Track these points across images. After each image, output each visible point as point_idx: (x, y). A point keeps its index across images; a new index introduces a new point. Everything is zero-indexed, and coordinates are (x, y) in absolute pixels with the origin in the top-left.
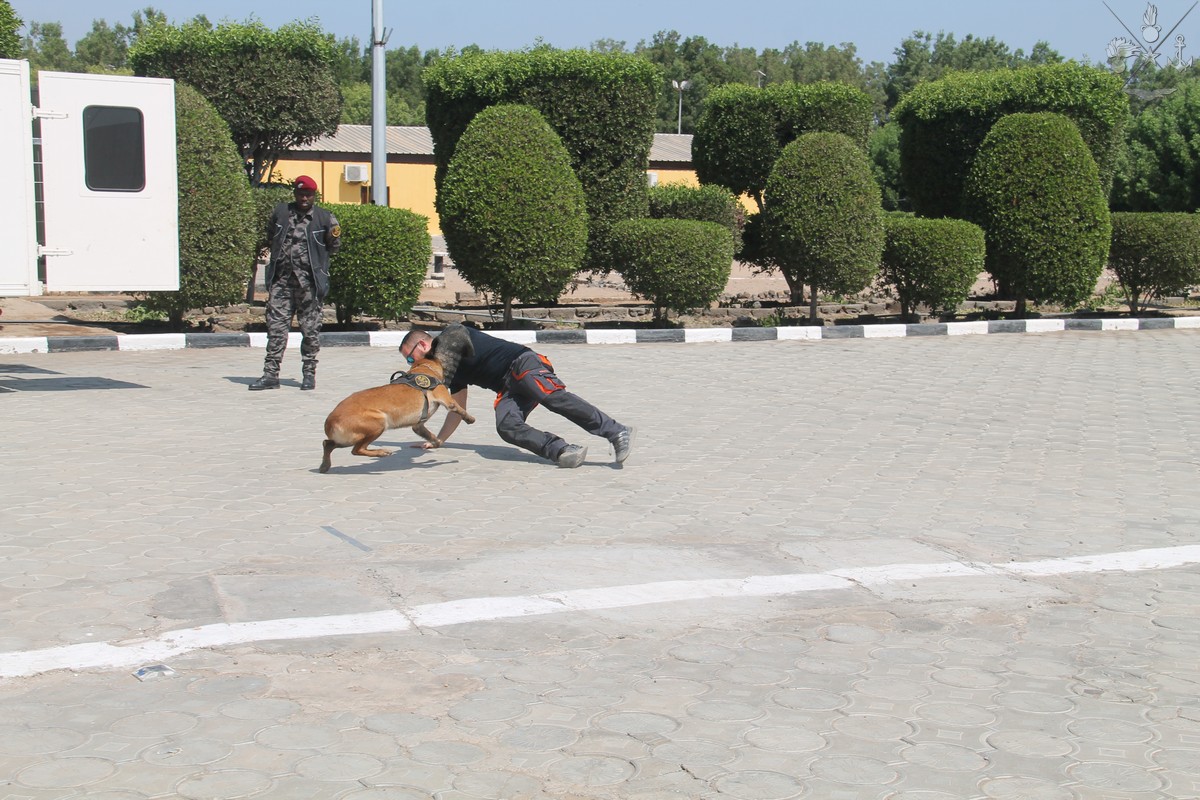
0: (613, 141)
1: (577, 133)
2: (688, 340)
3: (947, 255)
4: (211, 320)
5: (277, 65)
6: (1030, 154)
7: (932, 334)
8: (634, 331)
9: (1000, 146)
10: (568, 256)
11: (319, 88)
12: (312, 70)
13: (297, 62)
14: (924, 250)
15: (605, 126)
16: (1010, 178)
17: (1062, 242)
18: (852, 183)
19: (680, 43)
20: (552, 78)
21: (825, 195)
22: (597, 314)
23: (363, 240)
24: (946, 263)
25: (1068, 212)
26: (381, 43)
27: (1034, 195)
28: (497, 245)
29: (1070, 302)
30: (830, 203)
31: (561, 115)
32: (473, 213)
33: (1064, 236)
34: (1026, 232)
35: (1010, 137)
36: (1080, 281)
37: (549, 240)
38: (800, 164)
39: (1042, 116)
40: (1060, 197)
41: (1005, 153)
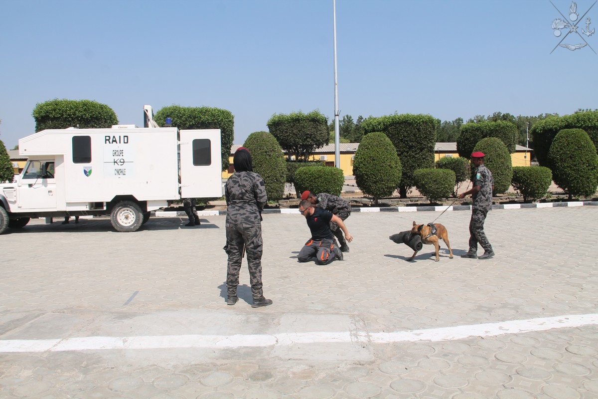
0: (419, 143)
1: (407, 141)
2: (436, 210)
3: (536, 179)
4: (279, 204)
5: (306, 124)
6: (569, 143)
7: (531, 207)
8: (416, 207)
9: (559, 140)
10: (392, 182)
11: (320, 130)
12: (317, 125)
13: (312, 123)
14: (527, 177)
15: (416, 138)
16: (562, 152)
17: (582, 174)
18: (499, 154)
19: (501, 115)
20: (398, 123)
21: (489, 159)
22: (418, 201)
23: (317, 178)
24: (536, 182)
25: (584, 163)
26: (337, 115)
27: (571, 158)
28: (367, 179)
29: (586, 196)
30: (491, 162)
31: (401, 135)
32: (360, 168)
33: (582, 172)
34: (568, 170)
35: (562, 138)
36: (590, 188)
37: (384, 176)
38: (481, 148)
39: (574, 130)
40: (580, 158)
41: (560, 143)
